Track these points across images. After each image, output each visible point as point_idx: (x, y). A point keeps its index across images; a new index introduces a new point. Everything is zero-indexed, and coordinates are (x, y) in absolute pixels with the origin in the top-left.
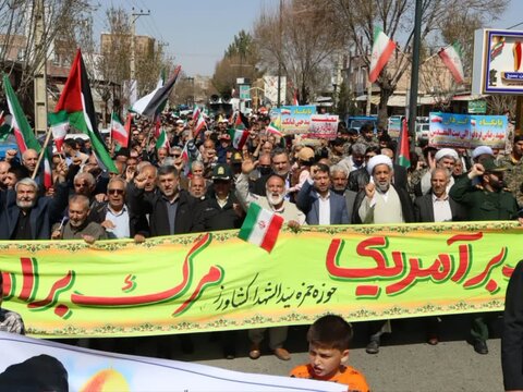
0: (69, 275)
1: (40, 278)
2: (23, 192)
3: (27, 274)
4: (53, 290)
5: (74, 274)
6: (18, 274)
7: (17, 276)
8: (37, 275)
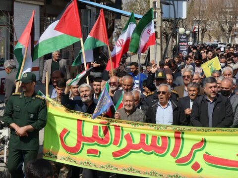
0: (202, 141)
1: (185, 140)
2: (83, 91)
3: (177, 138)
4: (192, 149)
5: (205, 141)
6: (172, 137)
7: (171, 139)
8: (183, 138)
